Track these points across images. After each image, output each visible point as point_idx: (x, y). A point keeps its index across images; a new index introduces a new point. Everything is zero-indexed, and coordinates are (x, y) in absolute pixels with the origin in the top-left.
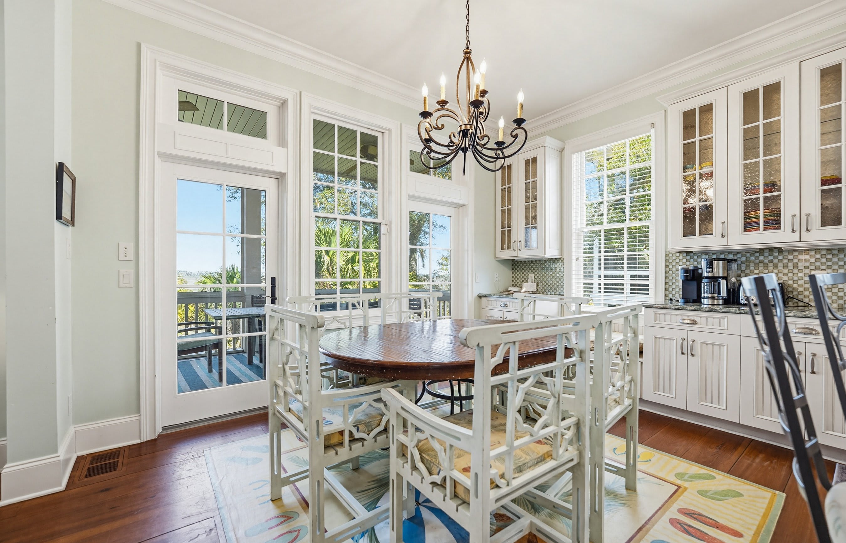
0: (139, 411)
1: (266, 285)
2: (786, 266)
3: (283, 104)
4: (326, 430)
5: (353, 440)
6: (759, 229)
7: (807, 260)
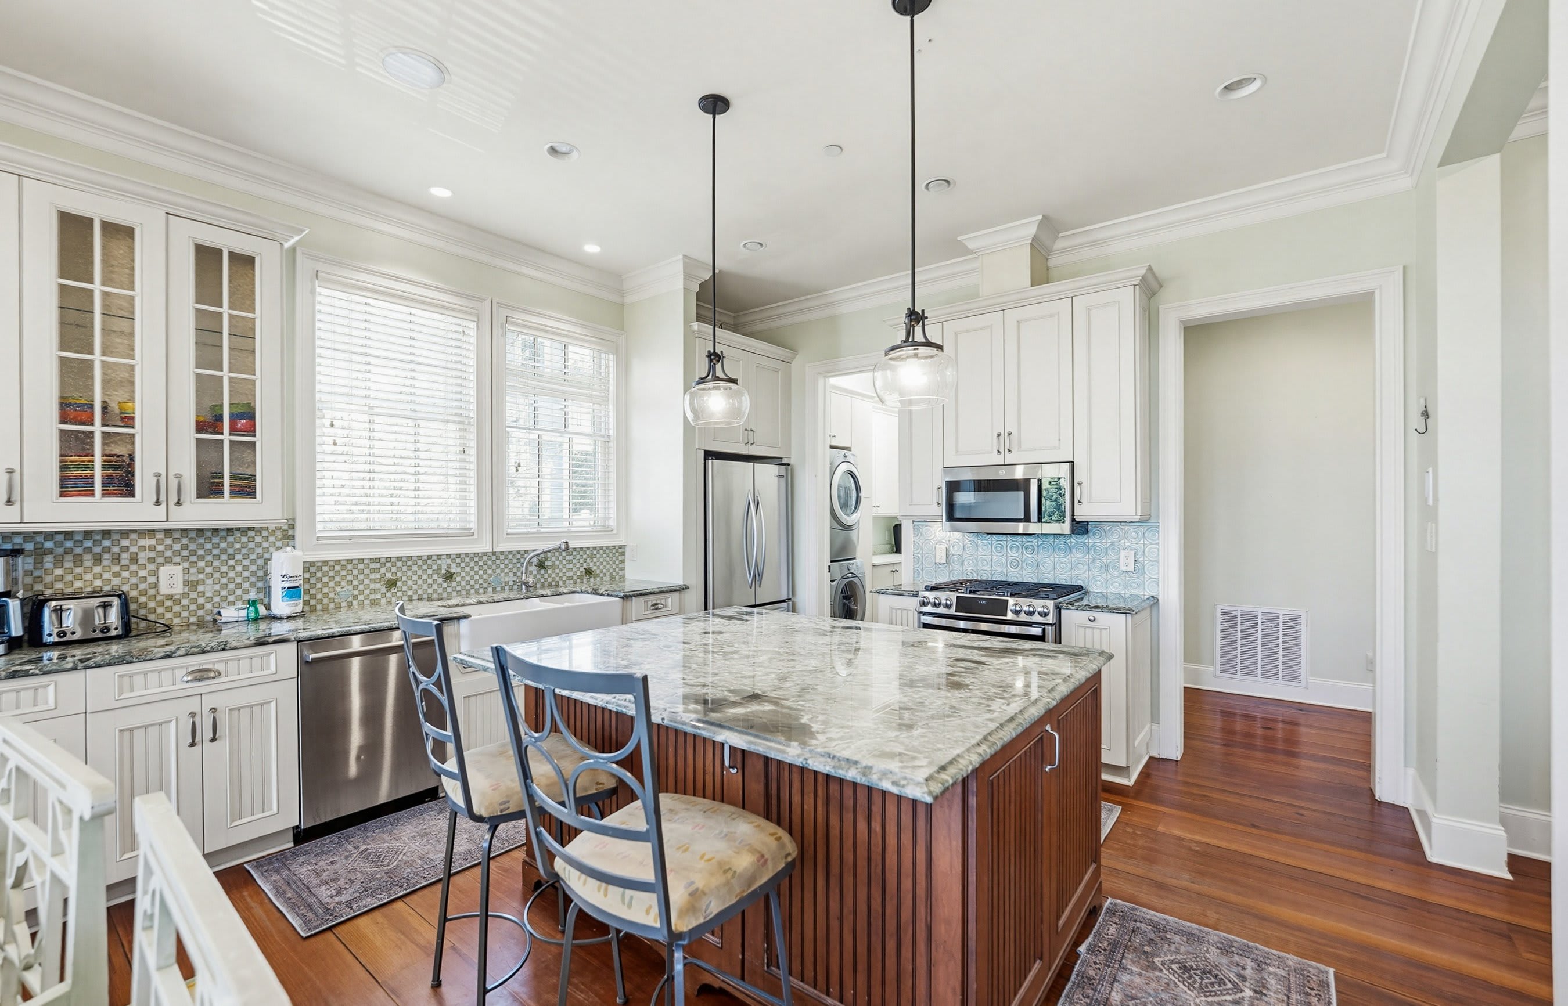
2: (116, 559)
6: (92, 494)
7: (152, 548)
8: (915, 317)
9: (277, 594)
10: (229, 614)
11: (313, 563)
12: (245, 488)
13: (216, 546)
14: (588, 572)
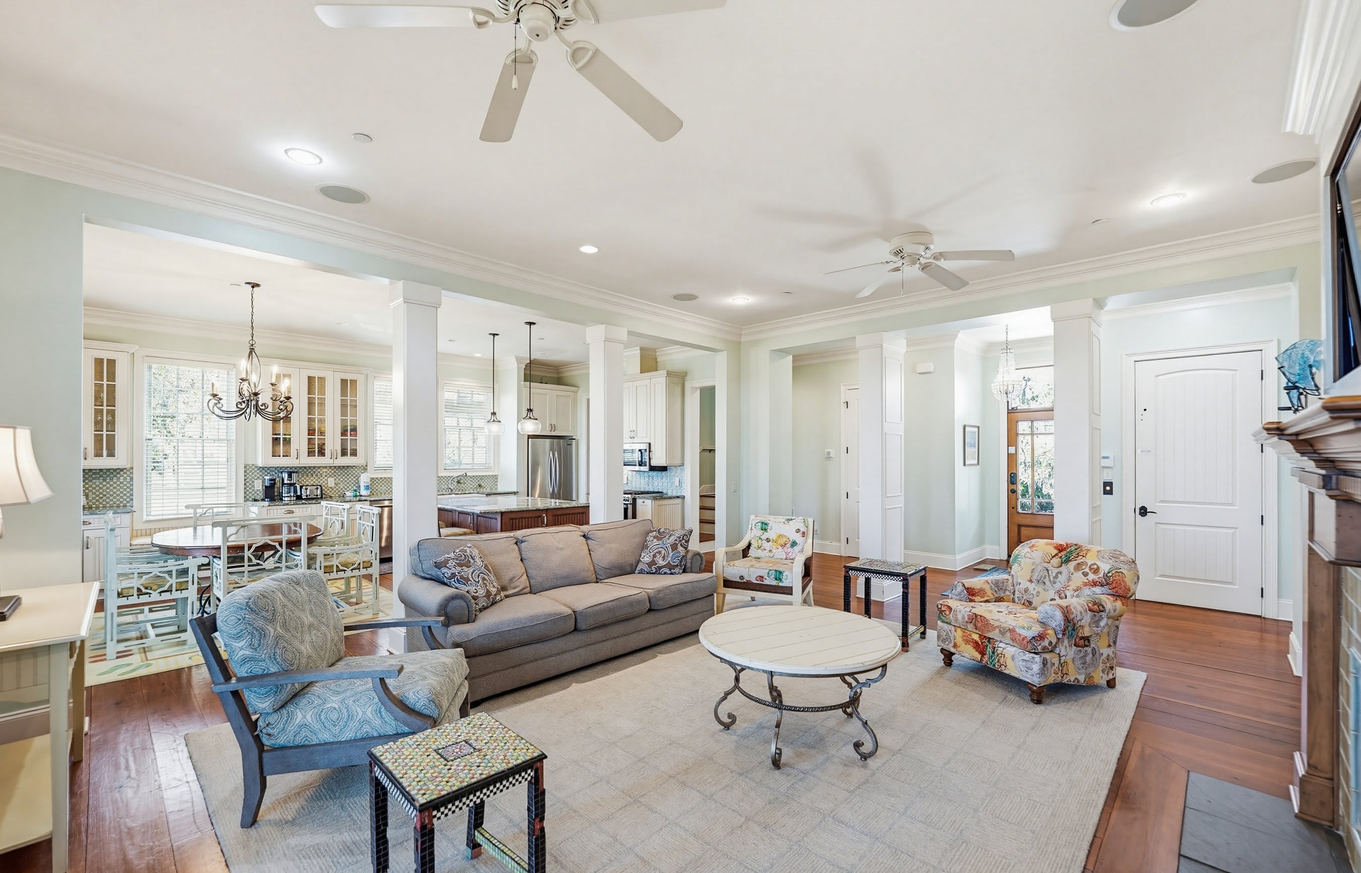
2: (319, 475)
6: (315, 456)
7: (326, 472)
8: (530, 410)
9: (362, 488)
10: (348, 494)
11: (373, 478)
12: (354, 453)
13: (344, 471)
14: (480, 486)
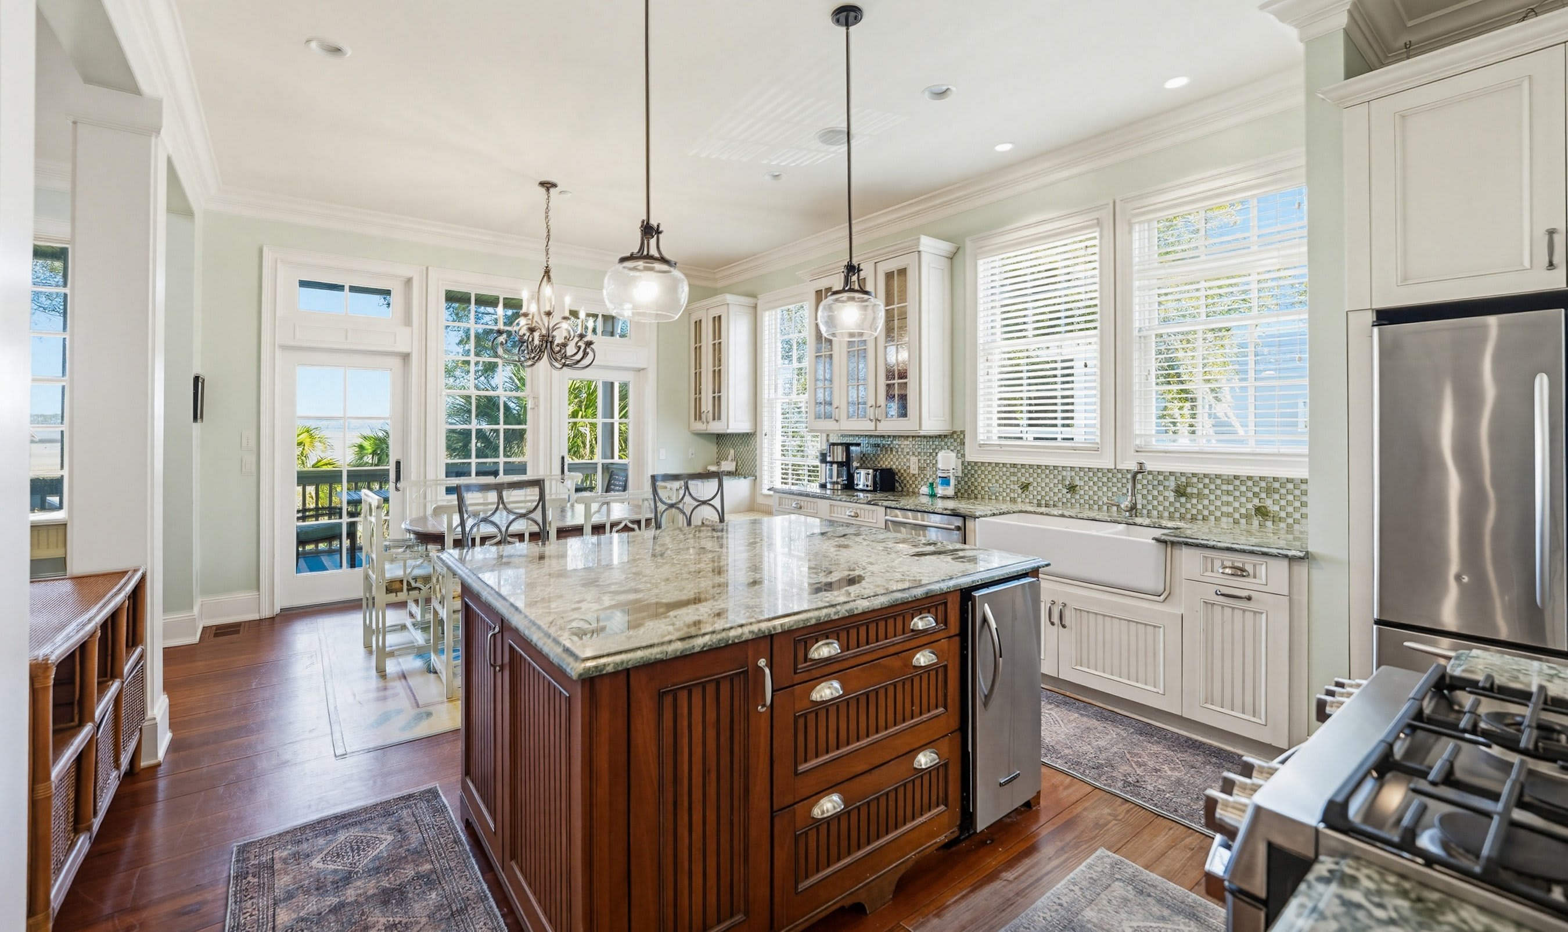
0: (258, 589)
1: (392, 468)
3: (409, 281)
4: (388, 575)
5: (410, 588)
7: (908, 446)
9: (938, 481)
10: (923, 489)
11: (976, 463)
13: (931, 447)
14: (1261, 512)
